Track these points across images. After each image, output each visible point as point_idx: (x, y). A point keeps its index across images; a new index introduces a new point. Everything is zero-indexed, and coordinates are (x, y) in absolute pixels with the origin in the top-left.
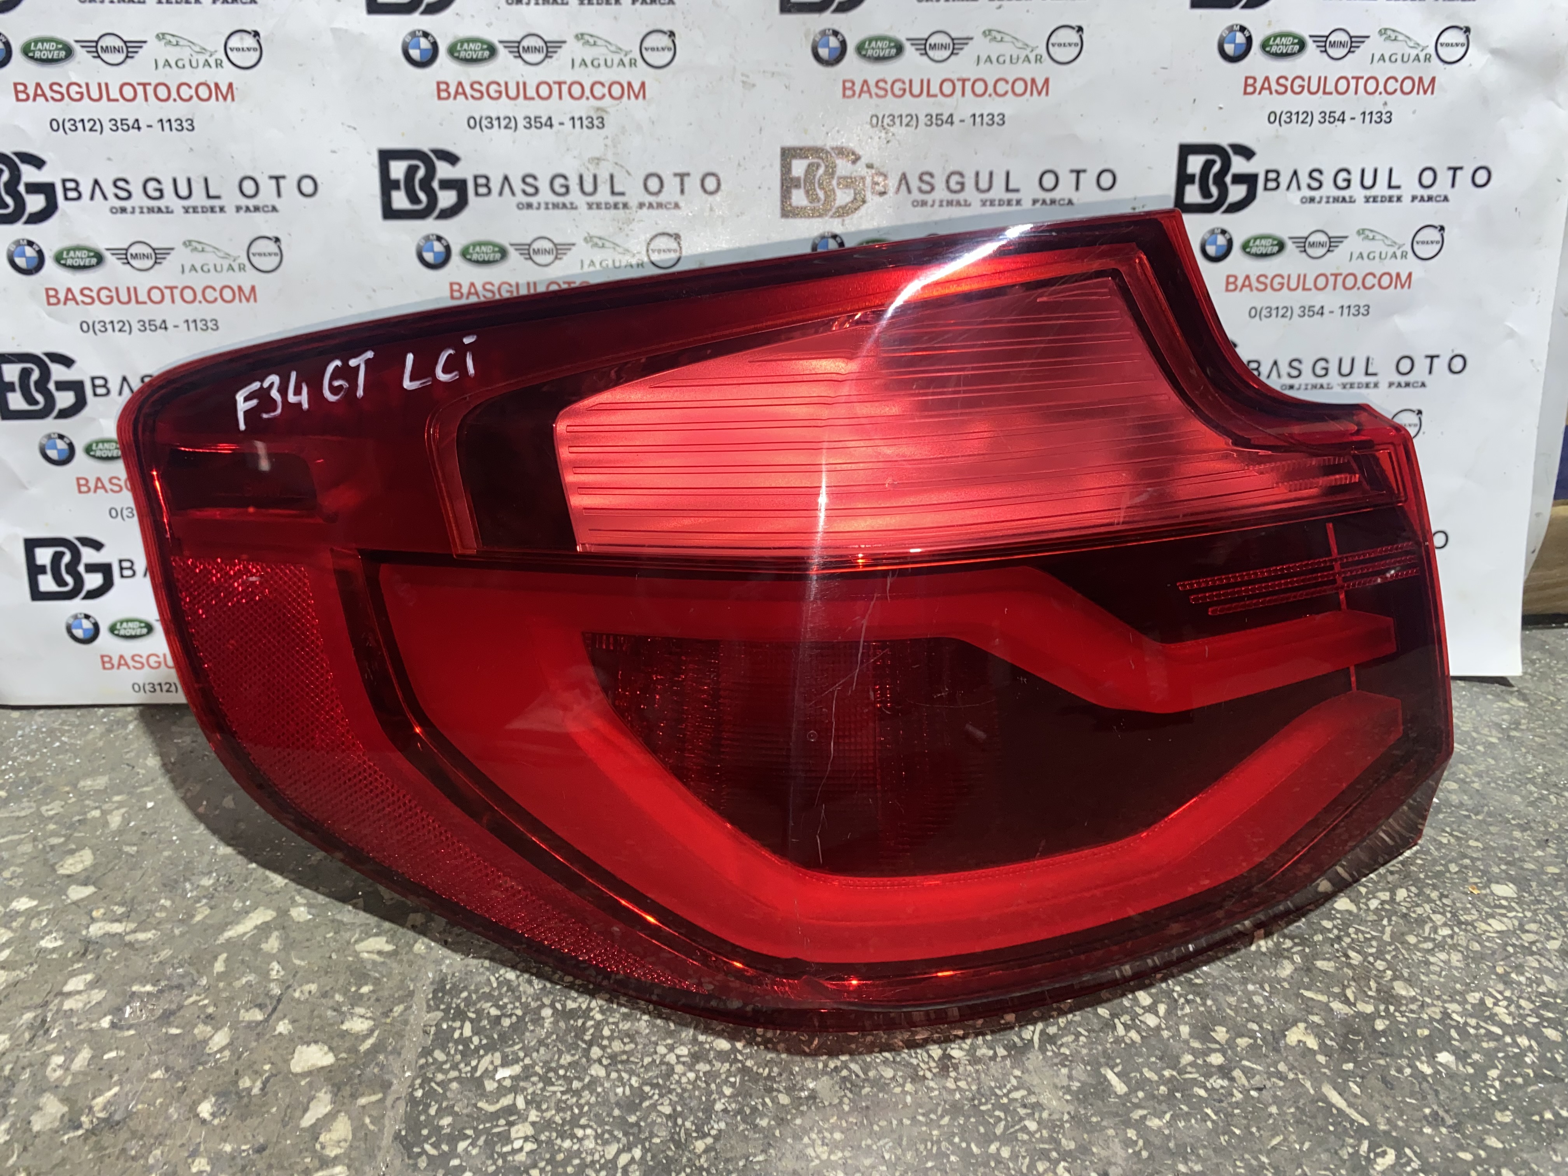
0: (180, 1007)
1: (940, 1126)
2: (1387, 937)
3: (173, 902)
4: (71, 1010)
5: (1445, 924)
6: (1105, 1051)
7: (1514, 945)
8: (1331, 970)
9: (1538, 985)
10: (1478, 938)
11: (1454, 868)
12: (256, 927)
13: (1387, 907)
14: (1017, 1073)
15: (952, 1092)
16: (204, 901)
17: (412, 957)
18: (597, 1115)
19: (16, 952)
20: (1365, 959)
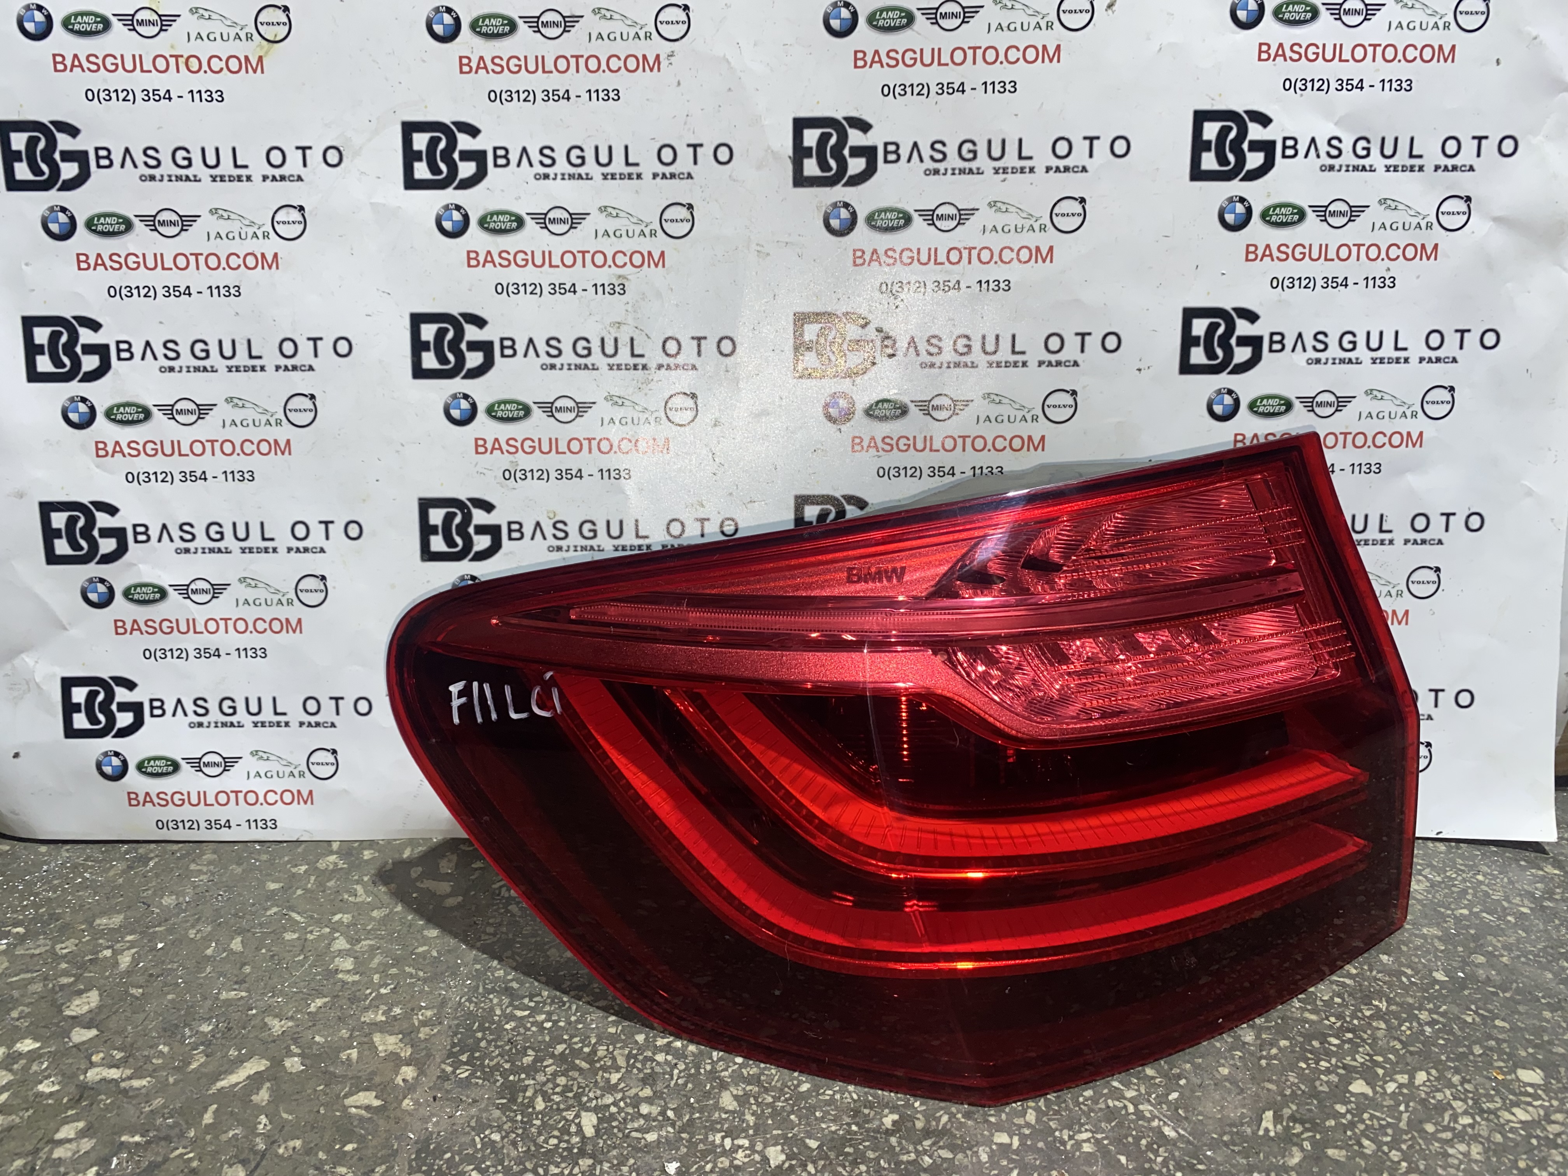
0: (166, 1160)
2: (1403, 1125)
3: (171, 1049)
4: (60, 1159)
7: (1537, 1137)
11: (1477, 1050)
12: (249, 1077)
13: (1405, 1091)
19: (14, 1095)
20: (1379, 1149)
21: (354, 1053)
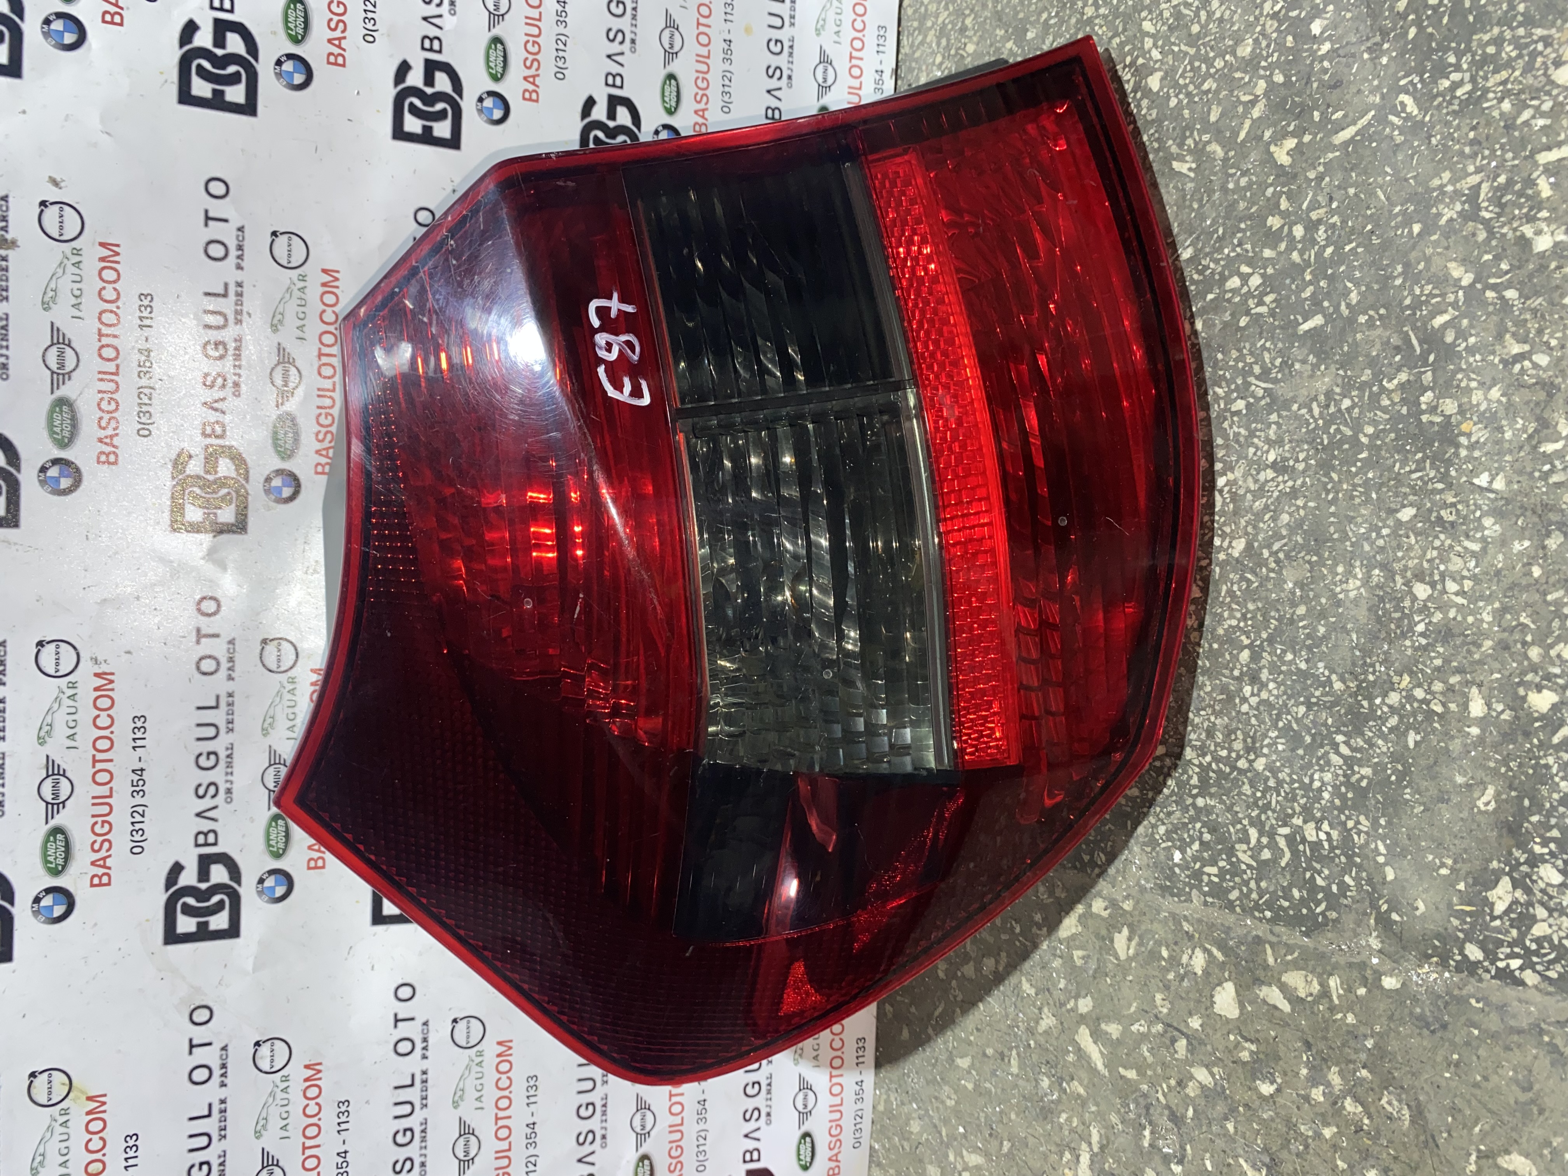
1: (1340, 481)
2: (1192, 51)
3: (1063, 1111)
6: (1281, 327)
12: (1095, 1042)
13: (1160, 43)
14: (1295, 407)
15: (1308, 467)
18: (1302, 768)
20: (1212, 76)
21: (1077, 954)
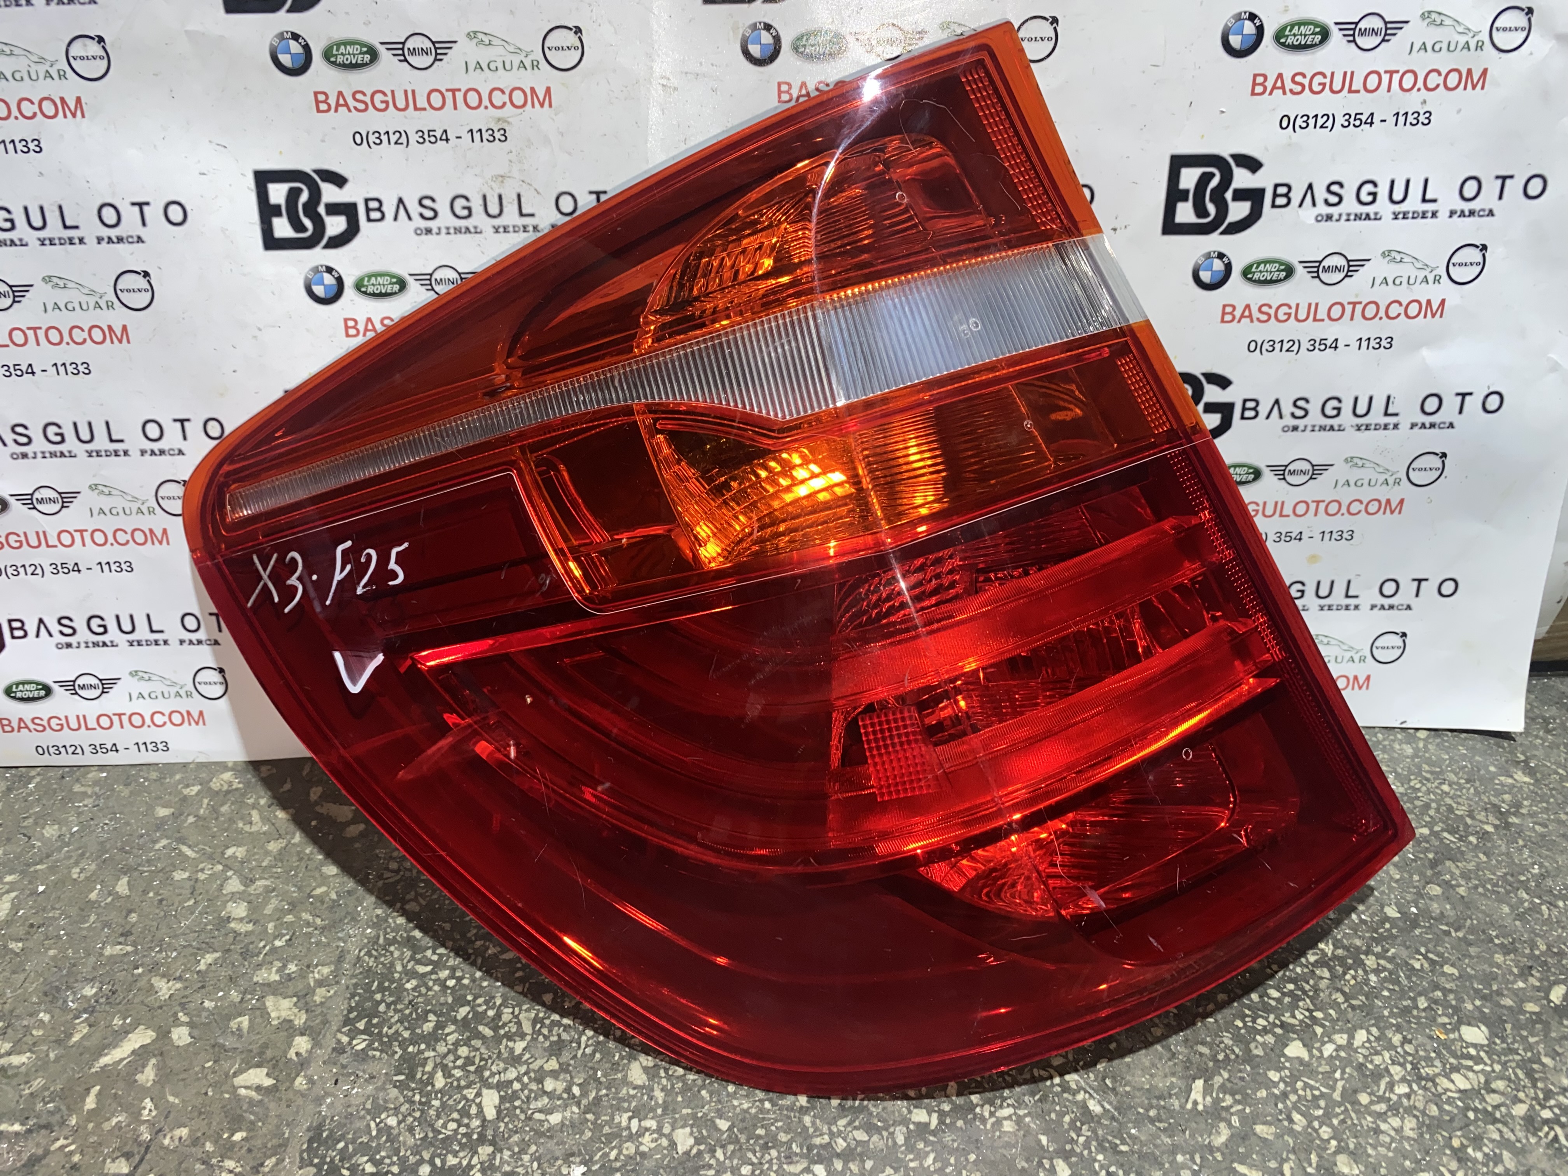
5: (1403, 1080)
8: (1270, 1137)
9: (1496, 1165)
10: (1436, 1100)
16: (85, 1016)
17: (290, 1095)
